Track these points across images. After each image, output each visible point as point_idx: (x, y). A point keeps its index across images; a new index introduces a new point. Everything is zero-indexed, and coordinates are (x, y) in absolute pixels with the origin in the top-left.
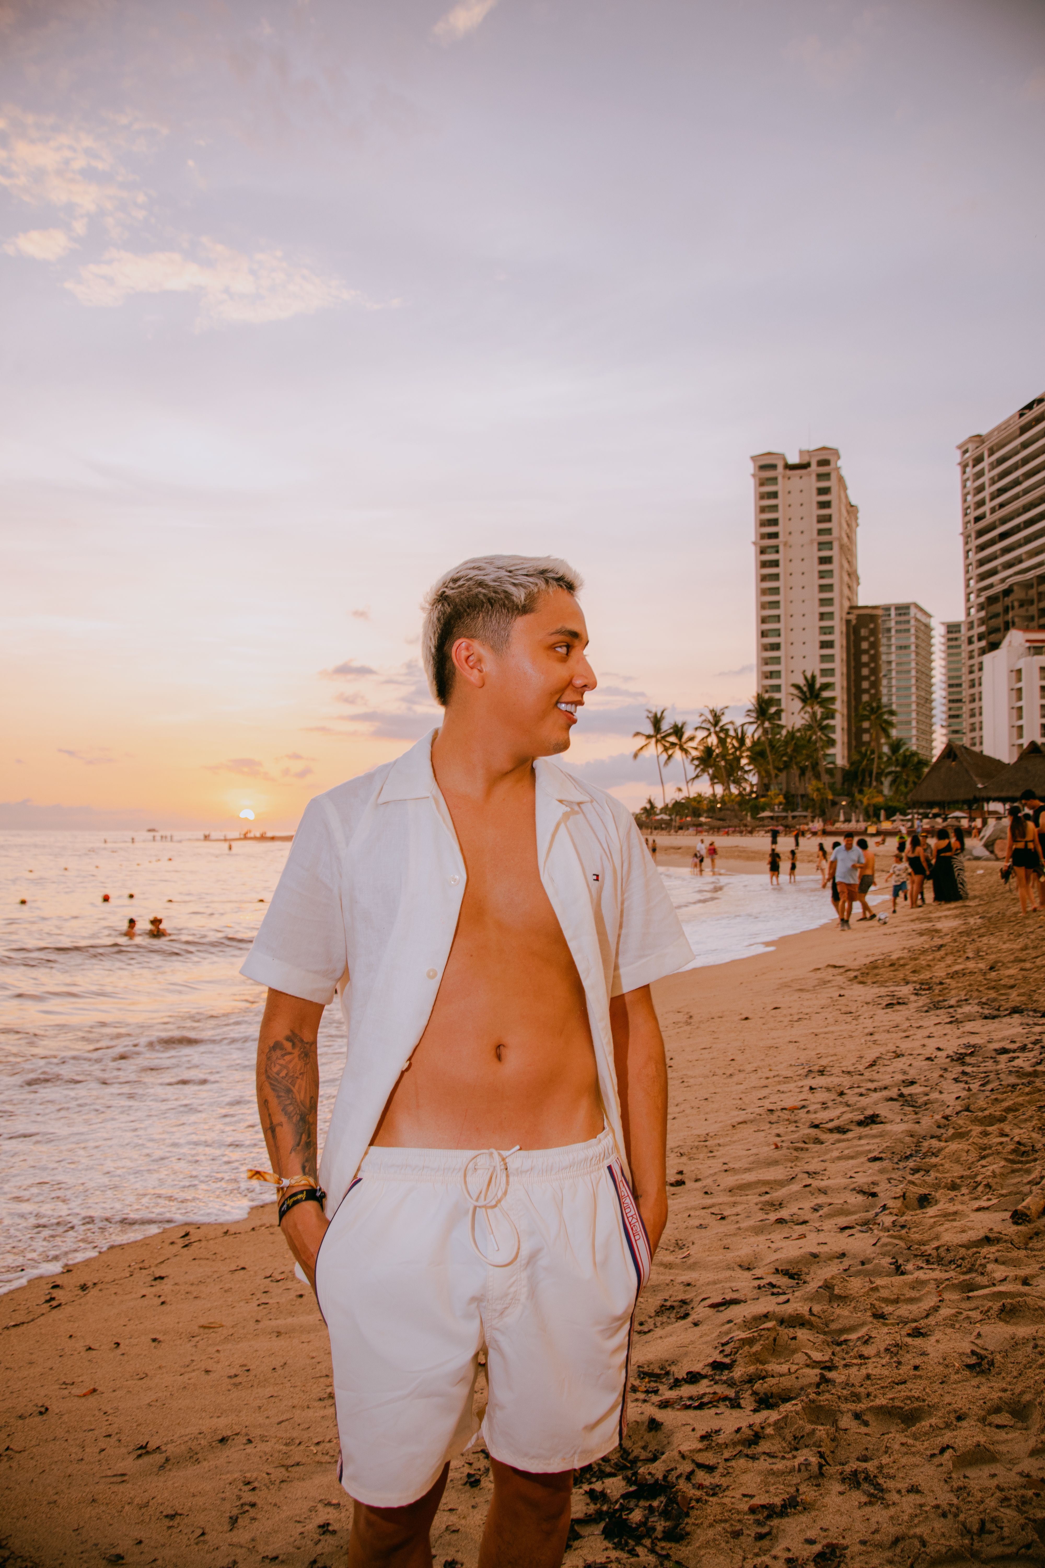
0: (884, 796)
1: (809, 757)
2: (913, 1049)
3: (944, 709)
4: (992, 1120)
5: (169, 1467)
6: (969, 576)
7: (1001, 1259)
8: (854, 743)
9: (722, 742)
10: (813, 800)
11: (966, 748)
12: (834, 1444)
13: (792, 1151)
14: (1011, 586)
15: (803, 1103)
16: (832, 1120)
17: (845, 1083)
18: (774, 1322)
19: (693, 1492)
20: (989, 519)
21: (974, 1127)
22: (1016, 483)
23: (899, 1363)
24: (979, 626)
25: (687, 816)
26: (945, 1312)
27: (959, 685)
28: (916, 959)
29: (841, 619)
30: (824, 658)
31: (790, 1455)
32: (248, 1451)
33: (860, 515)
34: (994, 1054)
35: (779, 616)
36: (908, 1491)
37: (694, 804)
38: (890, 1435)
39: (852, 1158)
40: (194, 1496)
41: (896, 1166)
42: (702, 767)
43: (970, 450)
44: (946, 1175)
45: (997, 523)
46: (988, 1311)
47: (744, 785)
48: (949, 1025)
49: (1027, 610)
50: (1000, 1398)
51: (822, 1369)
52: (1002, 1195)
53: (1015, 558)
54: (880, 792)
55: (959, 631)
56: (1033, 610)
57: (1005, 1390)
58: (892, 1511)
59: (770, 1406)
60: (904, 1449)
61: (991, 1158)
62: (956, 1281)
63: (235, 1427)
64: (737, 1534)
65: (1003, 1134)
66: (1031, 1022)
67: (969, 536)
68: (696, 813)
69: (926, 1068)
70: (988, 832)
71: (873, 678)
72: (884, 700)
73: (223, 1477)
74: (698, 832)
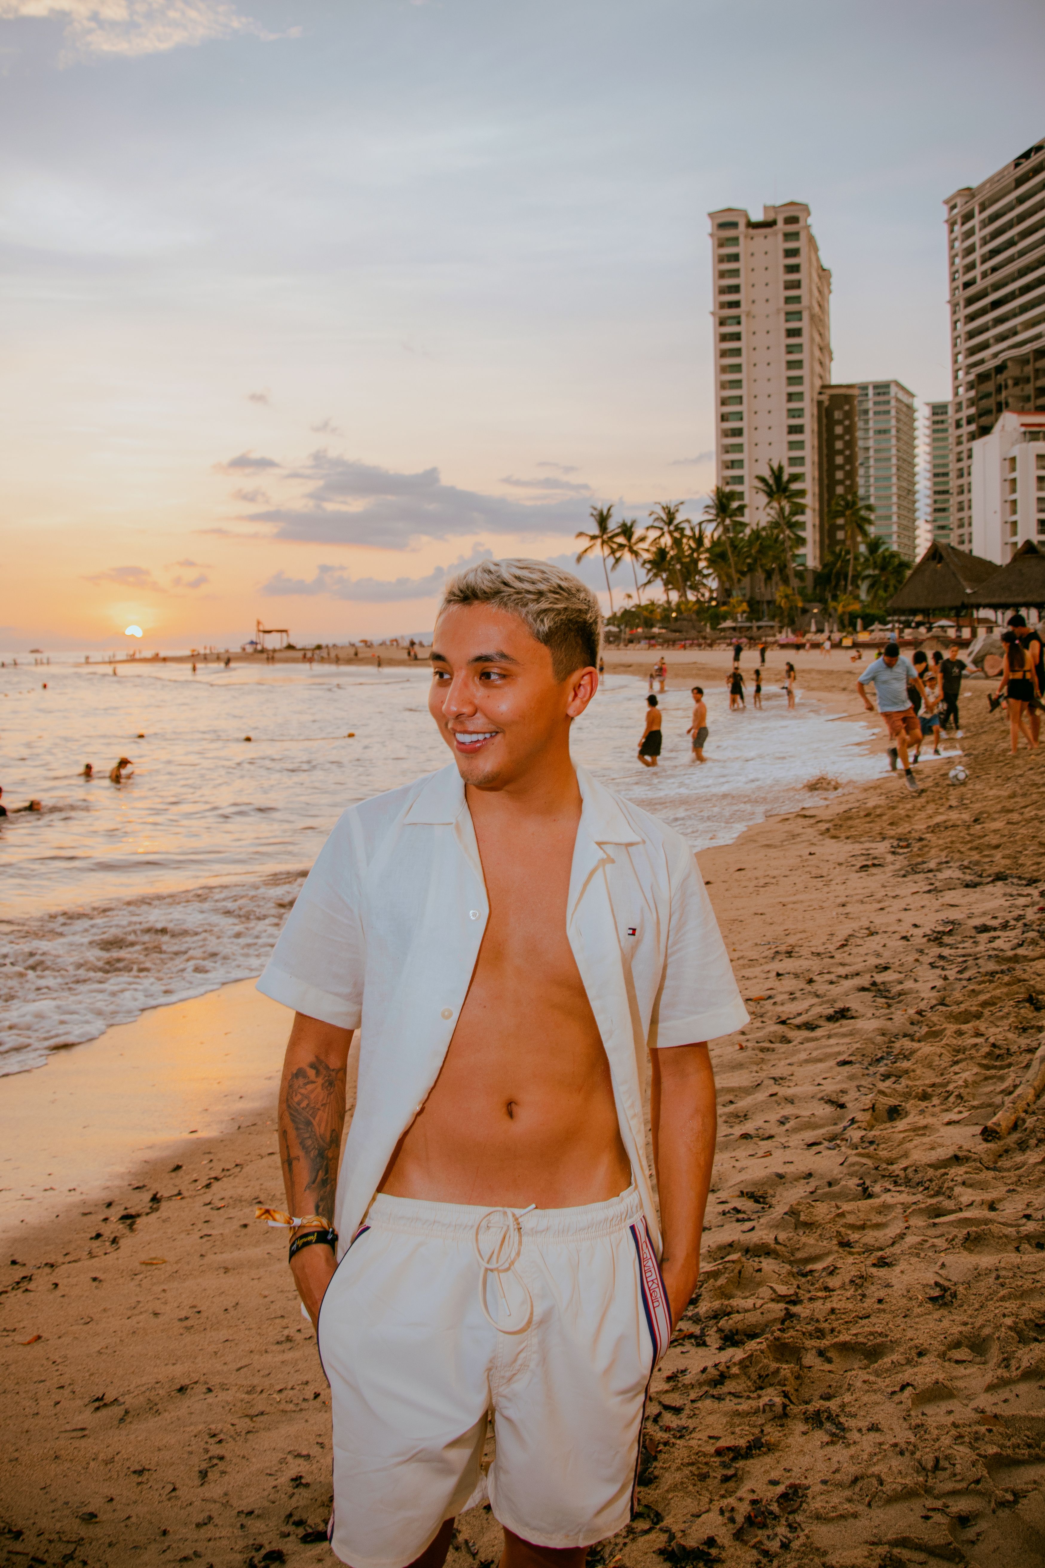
0: (862, 601)
1: (776, 558)
2: (888, 925)
3: (929, 501)
4: (966, 1017)
5: (129, 1420)
6: (957, 350)
7: (969, 1182)
8: (827, 541)
9: (677, 543)
10: (780, 607)
11: (953, 548)
12: (798, 1382)
13: (757, 1052)
14: (1004, 362)
15: (769, 992)
16: (800, 1014)
17: (814, 968)
18: (739, 1254)
19: (661, 1435)
20: (980, 285)
21: (948, 1026)
22: (1011, 243)
23: (864, 1296)
24: (968, 407)
25: (638, 627)
26: (911, 1239)
27: (946, 474)
28: (893, 808)
29: (812, 400)
30: (792, 445)
31: (755, 1395)
32: (210, 1400)
33: (833, 280)
34: (973, 933)
35: (741, 397)
36: (869, 1430)
37: (645, 613)
38: (853, 1372)
39: (820, 1060)
40: (159, 1450)
41: (866, 1072)
42: (654, 571)
43: (959, 205)
44: (917, 1083)
45: (989, 289)
46: (953, 1240)
47: (702, 590)
48: (927, 895)
49: (1022, 390)
50: (961, 1332)
51: (787, 1303)
52: (974, 1107)
53: (1009, 330)
54: (857, 598)
55: (946, 413)
56: (1029, 389)
57: (965, 1324)
58: (853, 1450)
59: (735, 1344)
60: (866, 1387)
61: (964, 1063)
62: (923, 1206)
63: (193, 1375)
64: (703, 1477)
65: (978, 1034)
66: (1015, 892)
67: (957, 304)
68: (649, 623)
69: (901, 949)
70: (977, 646)
71: (848, 468)
72: (861, 492)
73: (187, 1429)
74: (651, 646)
